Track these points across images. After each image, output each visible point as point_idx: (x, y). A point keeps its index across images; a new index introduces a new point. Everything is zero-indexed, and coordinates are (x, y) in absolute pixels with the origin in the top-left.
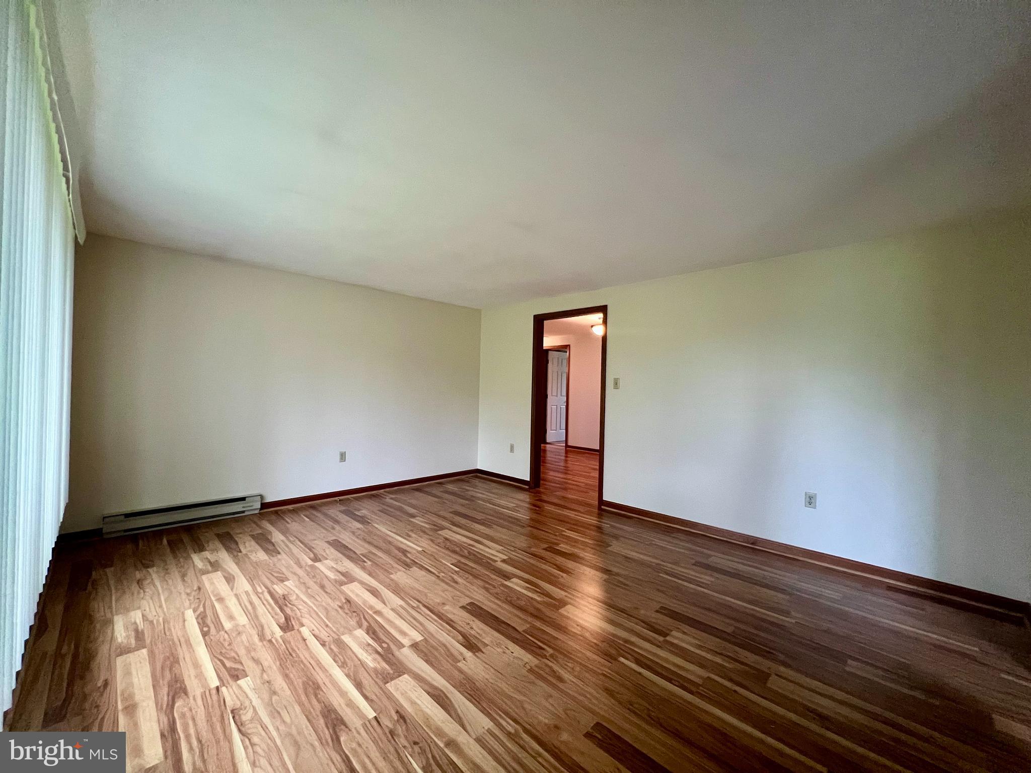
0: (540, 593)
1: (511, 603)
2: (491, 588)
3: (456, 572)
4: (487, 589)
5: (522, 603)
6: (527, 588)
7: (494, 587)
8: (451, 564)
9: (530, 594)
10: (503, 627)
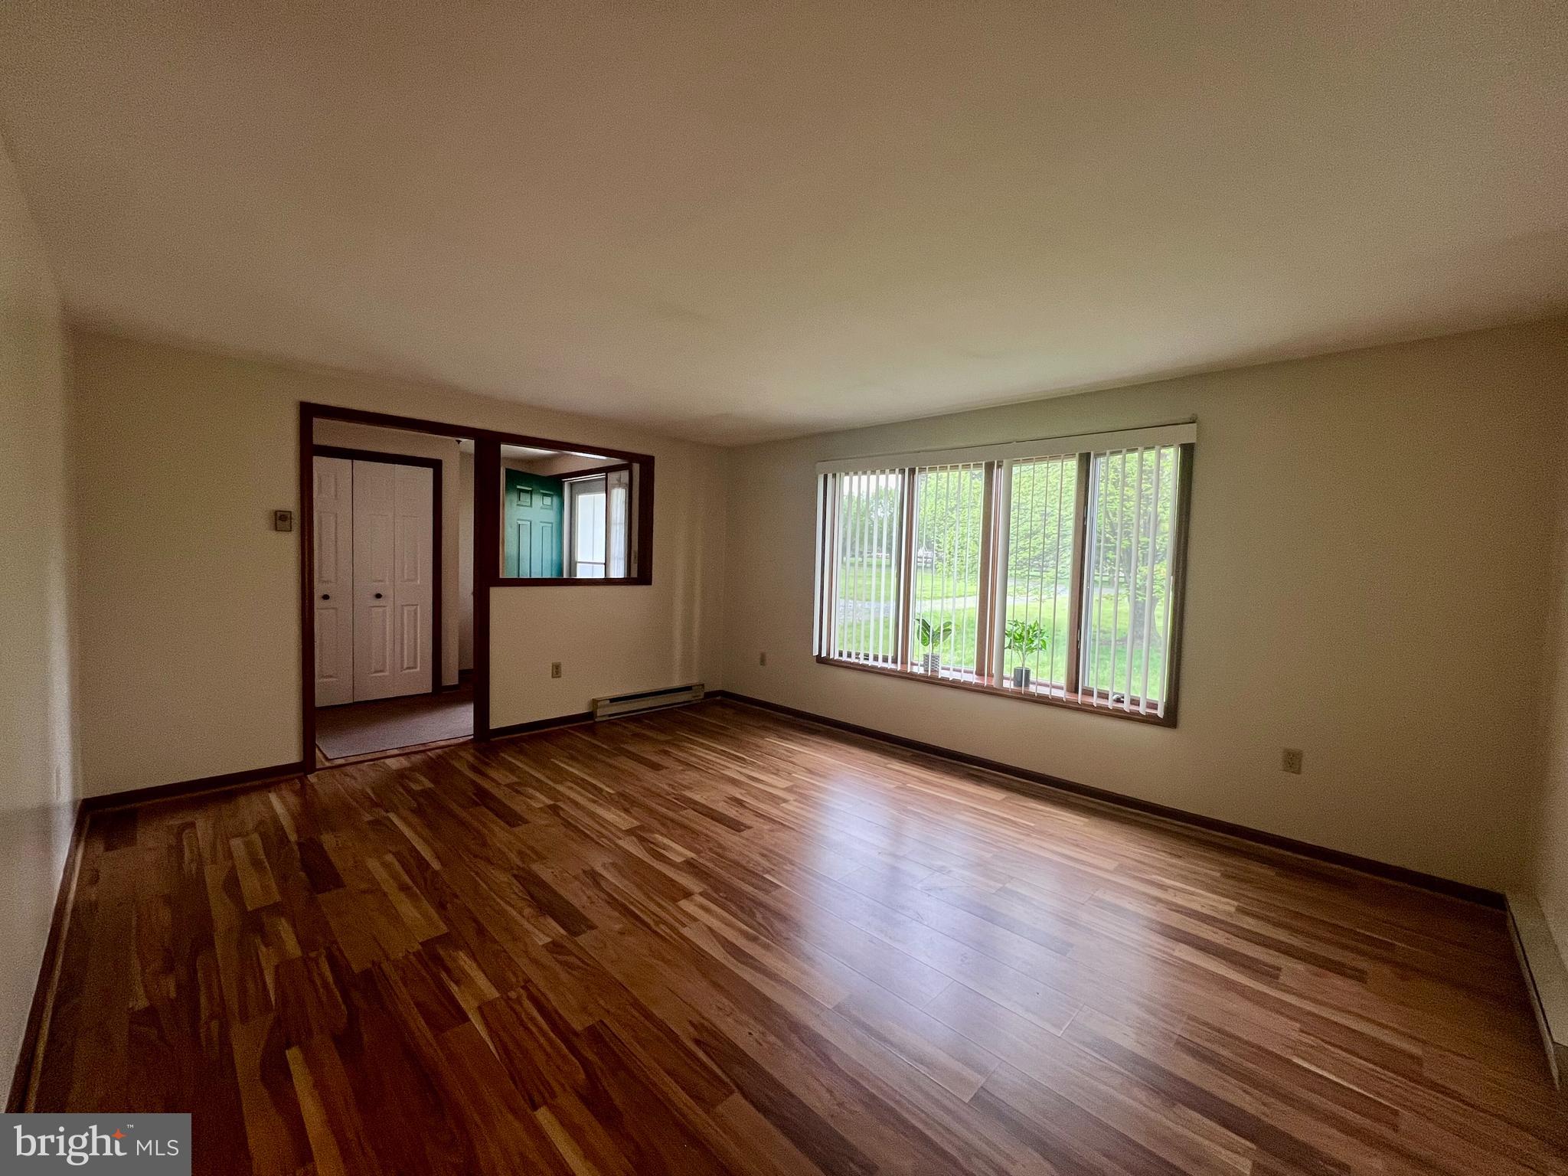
0: (652, 843)
1: (693, 831)
2: (715, 849)
3: (768, 872)
4: (720, 846)
5: (679, 832)
6: (665, 847)
7: (710, 849)
8: (781, 887)
9: (666, 841)
10: (705, 811)
